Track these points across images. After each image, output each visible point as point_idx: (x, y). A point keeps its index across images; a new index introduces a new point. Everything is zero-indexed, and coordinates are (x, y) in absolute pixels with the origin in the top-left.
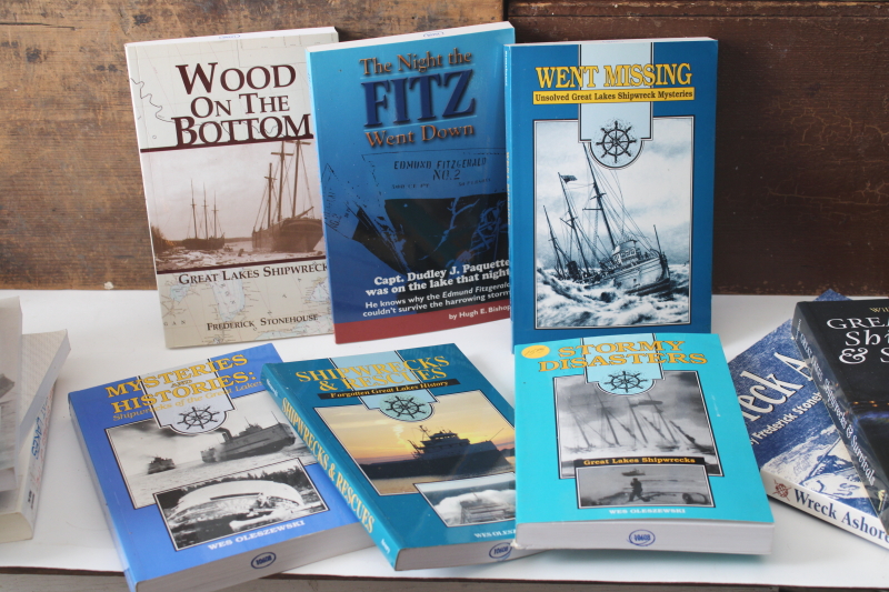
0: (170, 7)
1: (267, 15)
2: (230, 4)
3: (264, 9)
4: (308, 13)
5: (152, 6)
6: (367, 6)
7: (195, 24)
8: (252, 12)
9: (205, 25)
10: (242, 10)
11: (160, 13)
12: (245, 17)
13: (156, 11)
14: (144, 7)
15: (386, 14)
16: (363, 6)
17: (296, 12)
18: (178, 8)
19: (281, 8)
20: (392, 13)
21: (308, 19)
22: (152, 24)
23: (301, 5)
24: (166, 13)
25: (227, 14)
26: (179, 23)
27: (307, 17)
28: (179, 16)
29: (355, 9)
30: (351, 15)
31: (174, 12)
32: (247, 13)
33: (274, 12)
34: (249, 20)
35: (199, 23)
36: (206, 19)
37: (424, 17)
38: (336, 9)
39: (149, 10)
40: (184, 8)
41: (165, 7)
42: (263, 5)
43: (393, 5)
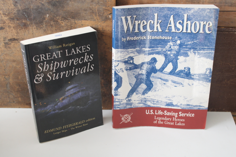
0: (11, 25)
2: (29, 24)
3: (40, 26)
4: (54, 27)
5: (5, 24)
6: (73, 26)
7: (18, 30)
8: (37, 27)
9: (22, 30)
10: (33, 26)
11: (7, 26)
12: (35, 28)
13: (6, 26)
14: (2, 25)
16: (72, 26)
17: (50, 27)
19: (46, 26)
21: (54, 29)
22: (5, 30)
23: (52, 25)
24: (9, 27)
25: (29, 27)
26: (13, 30)
27: (54, 28)
28: (13, 27)
29: (69, 26)
30: (68, 28)
31: (12, 26)
32: (35, 27)
33: (44, 27)
34: (36, 29)
35: (20, 30)
36: (22, 28)
38: (63, 27)
39: (4, 26)
40: (15, 25)
41: (9, 25)
42: (40, 25)
43: (81, 25)
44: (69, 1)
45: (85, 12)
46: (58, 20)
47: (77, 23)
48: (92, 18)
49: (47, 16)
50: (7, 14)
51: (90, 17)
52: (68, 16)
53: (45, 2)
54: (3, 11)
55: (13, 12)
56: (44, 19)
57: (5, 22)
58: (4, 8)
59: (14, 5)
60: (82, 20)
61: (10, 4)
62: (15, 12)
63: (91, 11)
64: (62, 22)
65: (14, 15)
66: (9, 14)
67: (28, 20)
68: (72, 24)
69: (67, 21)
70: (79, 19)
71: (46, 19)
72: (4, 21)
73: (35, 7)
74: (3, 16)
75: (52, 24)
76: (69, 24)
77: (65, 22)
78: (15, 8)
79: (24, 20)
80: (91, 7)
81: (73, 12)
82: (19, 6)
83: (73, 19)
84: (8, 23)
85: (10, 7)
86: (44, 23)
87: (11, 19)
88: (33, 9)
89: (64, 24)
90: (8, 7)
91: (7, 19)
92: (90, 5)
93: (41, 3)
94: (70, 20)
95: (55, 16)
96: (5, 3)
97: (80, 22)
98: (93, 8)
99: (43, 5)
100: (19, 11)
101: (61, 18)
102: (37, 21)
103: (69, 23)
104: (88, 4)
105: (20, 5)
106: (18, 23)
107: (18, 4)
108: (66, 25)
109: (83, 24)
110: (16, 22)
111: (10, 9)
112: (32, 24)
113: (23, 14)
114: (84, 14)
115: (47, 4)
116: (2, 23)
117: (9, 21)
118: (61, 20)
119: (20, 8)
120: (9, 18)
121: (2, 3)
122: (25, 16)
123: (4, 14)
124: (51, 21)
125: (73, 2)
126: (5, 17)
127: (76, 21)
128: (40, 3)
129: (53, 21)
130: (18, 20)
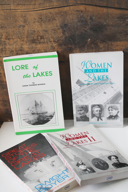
1: (84, 50)
2: (74, 48)
5: (54, 50)
6: (110, 47)
8: (80, 50)
10: (77, 49)
15: (115, 49)
16: (109, 47)
17: (91, 49)
18: (61, 50)
19: (87, 49)
20: (116, 48)
25: (73, 51)
27: (94, 50)
29: (106, 48)
30: (105, 49)
32: (78, 50)
33: (85, 50)
37: (124, 49)
38: (102, 48)
40: (62, 50)
41: (58, 50)
42: (83, 48)
43: (117, 46)
44: (107, 26)
45: (120, 35)
46: (98, 43)
47: (113, 44)
48: (126, 39)
49: (89, 40)
50: (56, 41)
51: (124, 38)
52: (106, 39)
53: (88, 29)
54: (53, 39)
55: (61, 39)
56: (86, 42)
57: (55, 48)
58: (55, 36)
59: (62, 33)
60: (117, 41)
61: (59, 33)
62: (63, 39)
63: (125, 33)
64: (101, 44)
65: (62, 41)
66: (58, 41)
67: (73, 44)
68: (109, 46)
69: (105, 43)
70: (115, 41)
71: (88, 43)
72: (53, 47)
73: (80, 34)
74: (53, 43)
75: (92, 47)
76: (106, 46)
77: (103, 44)
78: (63, 36)
79: (70, 45)
80: (125, 29)
81: (111, 35)
82: (66, 33)
83: (110, 42)
84: (57, 48)
85: (60, 35)
86: (86, 46)
87: (59, 45)
88: (77, 35)
89: (102, 46)
90: (58, 35)
91: (56, 45)
92: (125, 28)
93: (85, 30)
94: (107, 42)
95: (95, 39)
96: (55, 32)
97: (116, 43)
98: (127, 30)
99: (86, 31)
100: (66, 37)
101: (100, 41)
102: (81, 45)
103: (107, 44)
104: (123, 28)
105: (68, 33)
106: (65, 48)
107: (66, 32)
108: (104, 47)
109: (118, 45)
110: (63, 47)
111: (59, 37)
112: (76, 48)
113: (70, 40)
114: (119, 36)
115: (89, 30)
116: (52, 49)
117: (58, 47)
118: (100, 43)
119: (67, 35)
120: (58, 45)
121: (53, 32)
122: (71, 42)
123: (54, 41)
124: (92, 44)
125: (111, 27)
126: (55, 43)
127: (113, 43)
128: (83, 29)
129: (94, 45)
130: (65, 45)
